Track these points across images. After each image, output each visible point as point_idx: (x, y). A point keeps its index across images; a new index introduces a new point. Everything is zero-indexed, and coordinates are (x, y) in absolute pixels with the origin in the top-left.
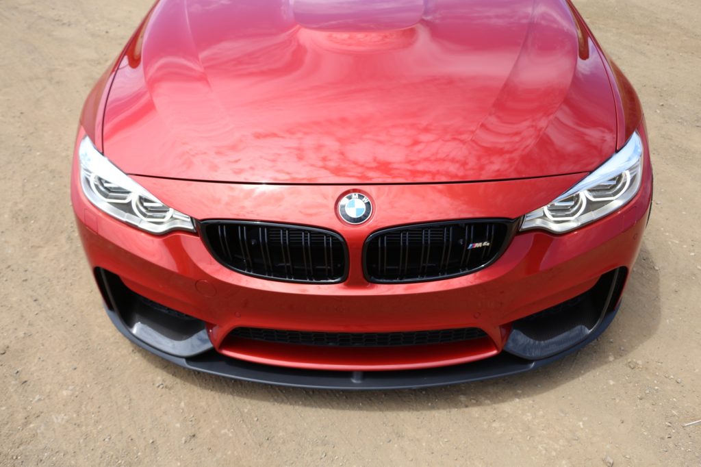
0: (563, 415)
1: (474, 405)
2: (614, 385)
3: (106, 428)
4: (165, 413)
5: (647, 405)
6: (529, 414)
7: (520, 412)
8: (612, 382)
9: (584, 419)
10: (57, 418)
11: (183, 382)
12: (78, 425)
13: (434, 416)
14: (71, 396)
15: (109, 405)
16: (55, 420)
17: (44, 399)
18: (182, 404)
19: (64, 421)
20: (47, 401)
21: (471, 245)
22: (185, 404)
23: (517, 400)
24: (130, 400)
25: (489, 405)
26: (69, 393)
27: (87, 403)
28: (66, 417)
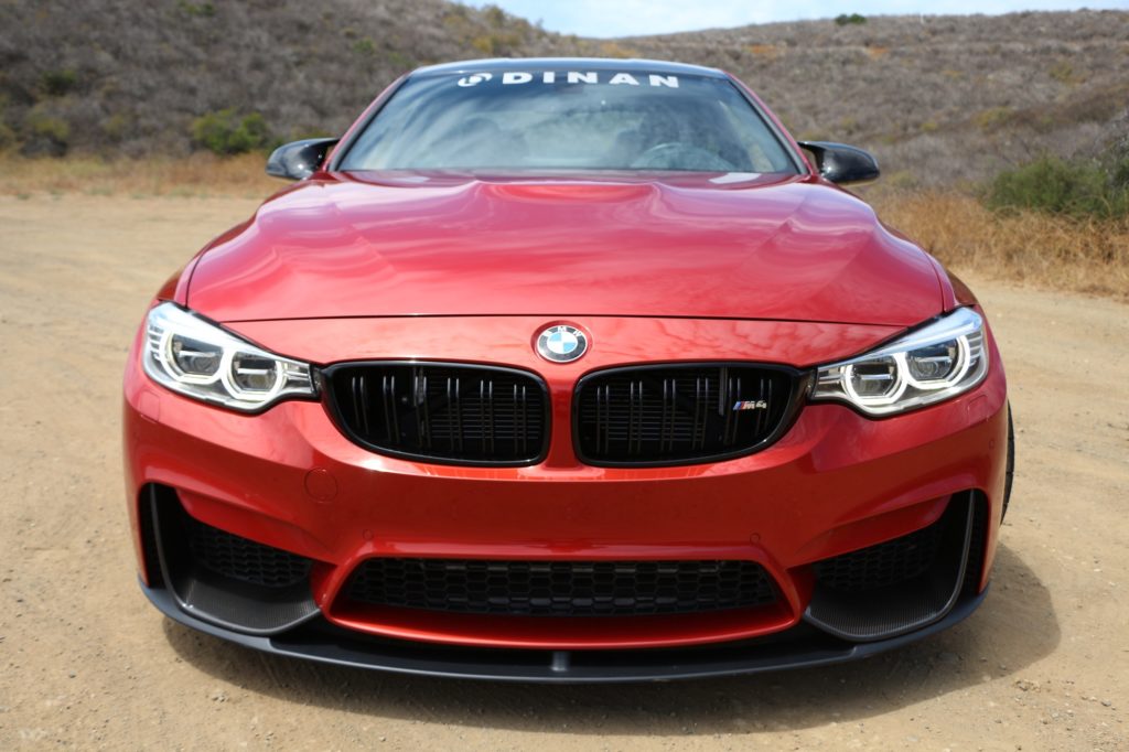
0: (914, 740)
1: (759, 731)
2: (995, 707)
3: (115, 746)
4: (223, 730)
5: (1058, 730)
6: (856, 741)
7: (840, 739)
8: (992, 704)
9: (952, 745)
10: (27, 734)
11: (258, 695)
12: (65, 743)
13: (693, 743)
14: (61, 706)
15: (126, 718)
16: (23, 736)
17: (9, 711)
18: (255, 720)
19: (39, 738)
20: (14, 713)
21: (738, 403)
22: (259, 720)
23: (834, 724)
24: (164, 713)
25: (786, 730)
26: (56, 703)
27: (86, 717)
28: (44, 733)
